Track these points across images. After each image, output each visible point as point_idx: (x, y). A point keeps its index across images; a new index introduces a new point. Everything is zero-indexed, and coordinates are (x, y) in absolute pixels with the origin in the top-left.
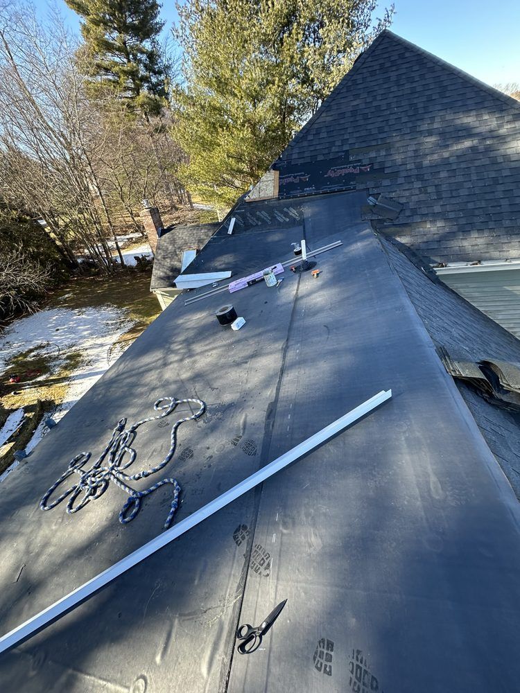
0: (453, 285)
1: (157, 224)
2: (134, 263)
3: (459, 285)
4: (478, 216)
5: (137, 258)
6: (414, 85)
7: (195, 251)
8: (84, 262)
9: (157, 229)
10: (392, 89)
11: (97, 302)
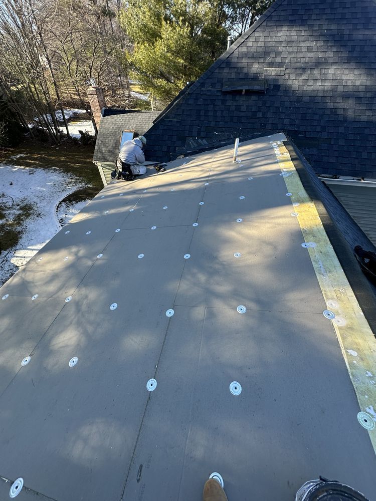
0: (337, 194)
1: (101, 104)
2: (78, 135)
3: (342, 194)
4: (370, 141)
5: (80, 132)
6: (346, 11)
7: (133, 133)
8: (34, 127)
9: (101, 109)
10: (326, 11)
11: (46, 165)
